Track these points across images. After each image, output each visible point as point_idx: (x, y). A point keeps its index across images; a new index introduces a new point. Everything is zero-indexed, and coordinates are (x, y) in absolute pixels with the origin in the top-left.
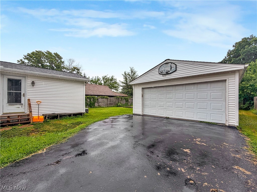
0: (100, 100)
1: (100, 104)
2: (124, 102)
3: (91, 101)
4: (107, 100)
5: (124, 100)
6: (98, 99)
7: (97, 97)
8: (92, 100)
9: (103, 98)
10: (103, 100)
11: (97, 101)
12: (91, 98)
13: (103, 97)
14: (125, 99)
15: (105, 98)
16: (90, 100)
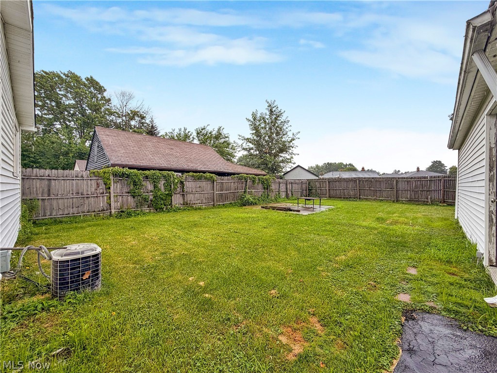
0: (190, 185)
1: (190, 198)
2: (259, 190)
3: (159, 190)
4: (212, 186)
5: (260, 185)
6: (182, 183)
7: (180, 174)
8: (161, 184)
9: (200, 178)
10: (199, 184)
11: (178, 189)
12: (158, 178)
13: (198, 174)
14: (263, 183)
15: (206, 178)
16: (155, 187)
